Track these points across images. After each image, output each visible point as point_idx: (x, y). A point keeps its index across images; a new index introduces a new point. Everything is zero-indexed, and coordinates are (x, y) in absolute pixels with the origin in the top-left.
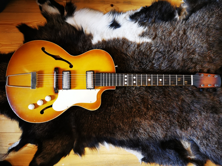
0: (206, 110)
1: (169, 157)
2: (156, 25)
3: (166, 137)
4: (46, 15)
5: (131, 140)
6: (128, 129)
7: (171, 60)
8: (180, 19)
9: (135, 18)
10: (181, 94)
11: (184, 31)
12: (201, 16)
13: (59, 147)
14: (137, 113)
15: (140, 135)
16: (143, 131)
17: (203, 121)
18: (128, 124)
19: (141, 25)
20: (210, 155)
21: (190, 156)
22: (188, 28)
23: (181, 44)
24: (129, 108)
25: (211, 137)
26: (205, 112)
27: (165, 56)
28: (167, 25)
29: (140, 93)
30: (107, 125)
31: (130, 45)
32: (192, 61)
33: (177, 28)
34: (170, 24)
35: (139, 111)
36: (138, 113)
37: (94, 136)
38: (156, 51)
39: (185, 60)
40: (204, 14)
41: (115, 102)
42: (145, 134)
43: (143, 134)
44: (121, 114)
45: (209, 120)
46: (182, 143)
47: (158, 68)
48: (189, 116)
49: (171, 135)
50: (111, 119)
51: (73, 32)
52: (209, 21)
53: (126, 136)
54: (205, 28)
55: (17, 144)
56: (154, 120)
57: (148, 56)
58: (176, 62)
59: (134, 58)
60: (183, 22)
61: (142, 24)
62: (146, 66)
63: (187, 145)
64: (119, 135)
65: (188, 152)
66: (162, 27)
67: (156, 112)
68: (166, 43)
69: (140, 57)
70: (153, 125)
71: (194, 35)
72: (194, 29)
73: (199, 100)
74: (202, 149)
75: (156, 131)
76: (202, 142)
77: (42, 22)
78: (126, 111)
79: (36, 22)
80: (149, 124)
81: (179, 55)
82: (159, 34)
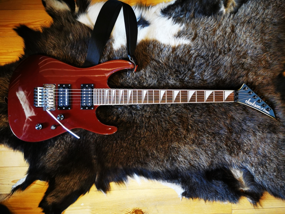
0: (262, 129)
1: (216, 190)
2: (195, 21)
3: (212, 165)
4: (51, 12)
5: (168, 171)
6: (164, 157)
7: (216, 66)
8: (226, 11)
9: (168, 12)
10: (230, 110)
11: (232, 28)
12: (254, 7)
13: (76, 183)
14: (174, 137)
15: (178, 164)
16: (182, 159)
17: (258, 144)
18: (163, 151)
19: (176, 21)
20: (267, 185)
21: (243, 188)
22: (237, 24)
23: (229, 45)
24: (164, 130)
25: (268, 163)
26: (261, 132)
27: (208, 62)
28: (210, 21)
29: (178, 111)
30: (137, 154)
31: (162, 49)
32: (243, 67)
33: (223, 24)
34: (214, 19)
35: (177, 134)
36: (176, 137)
37: (121, 167)
38: (197, 56)
39: (235, 66)
40: (258, 4)
41: (146, 123)
42: (186, 163)
43: (183, 163)
44: (154, 138)
45: (265, 142)
46: (232, 171)
47: (199, 77)
48: (240, 138)
49: (218, 162)
50: (141, 145)
51: (88, 34)
52: (264, 14)
53: (162, 166)
54: (259, 23)
55: (23, 182)
56: (196, 144)
57: (186, 62)
58: (222, 70)
59: (169, 66)
60: (230, 16)
61: (178, 20)
62: (184, 75)
63: (238, 174)
64: (153, 165)
65: (240, 183)
66: (203, 24)
67: (199, 135)
68: (209, 45)
69: (177, 64)
70: (195, 151)
71: (245, 32)
72: (245, 25)
73: (253, 117)
74: (258, 178)
75: (199, 159)
76: (257, 169)
77: (46, 21)
78: (160, 134)
79: (38, 21)
80: (190, 149)
81: (227, 60)
82: (199, 34)
